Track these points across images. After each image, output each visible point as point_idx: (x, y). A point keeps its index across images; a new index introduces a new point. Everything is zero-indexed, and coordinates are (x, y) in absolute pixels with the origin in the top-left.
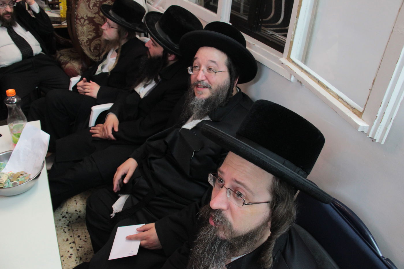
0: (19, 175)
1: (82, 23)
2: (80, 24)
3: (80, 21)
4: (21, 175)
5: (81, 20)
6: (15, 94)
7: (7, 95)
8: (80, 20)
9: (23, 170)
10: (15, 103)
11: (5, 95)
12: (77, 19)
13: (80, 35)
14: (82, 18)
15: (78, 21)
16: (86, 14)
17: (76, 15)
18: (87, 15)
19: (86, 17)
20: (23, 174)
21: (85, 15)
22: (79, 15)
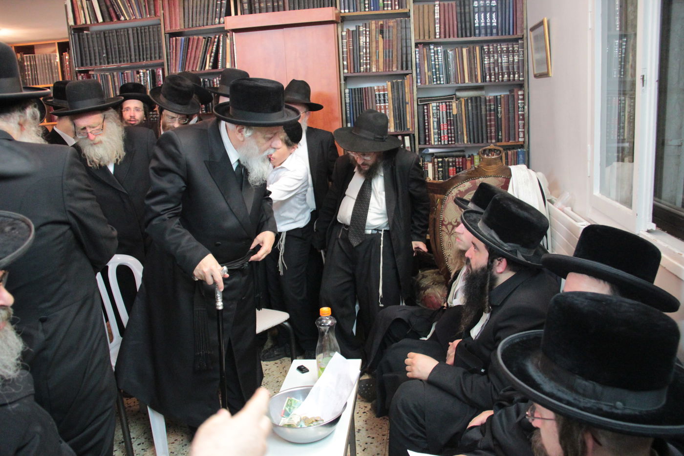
0: (314, 420)
1: (450, 230)
2: (447, 232)
3: (447, 228)
4: (316, 421)
5: (448, 226)
6: (330, 314)
7: (321, 314)
8: (446, 226)
9: (320, 416)
10: (328, 326)
11: (317, 315)
12: (443, 225)
13: (445, 248)
14: (450, 223)
15: (444, 228)
16: (455, 218)
17: (442, 219)
18: (456, 220)
19: (455, 222)
20: (319, 419)
21: (454, 220)
22: (446, 219)
